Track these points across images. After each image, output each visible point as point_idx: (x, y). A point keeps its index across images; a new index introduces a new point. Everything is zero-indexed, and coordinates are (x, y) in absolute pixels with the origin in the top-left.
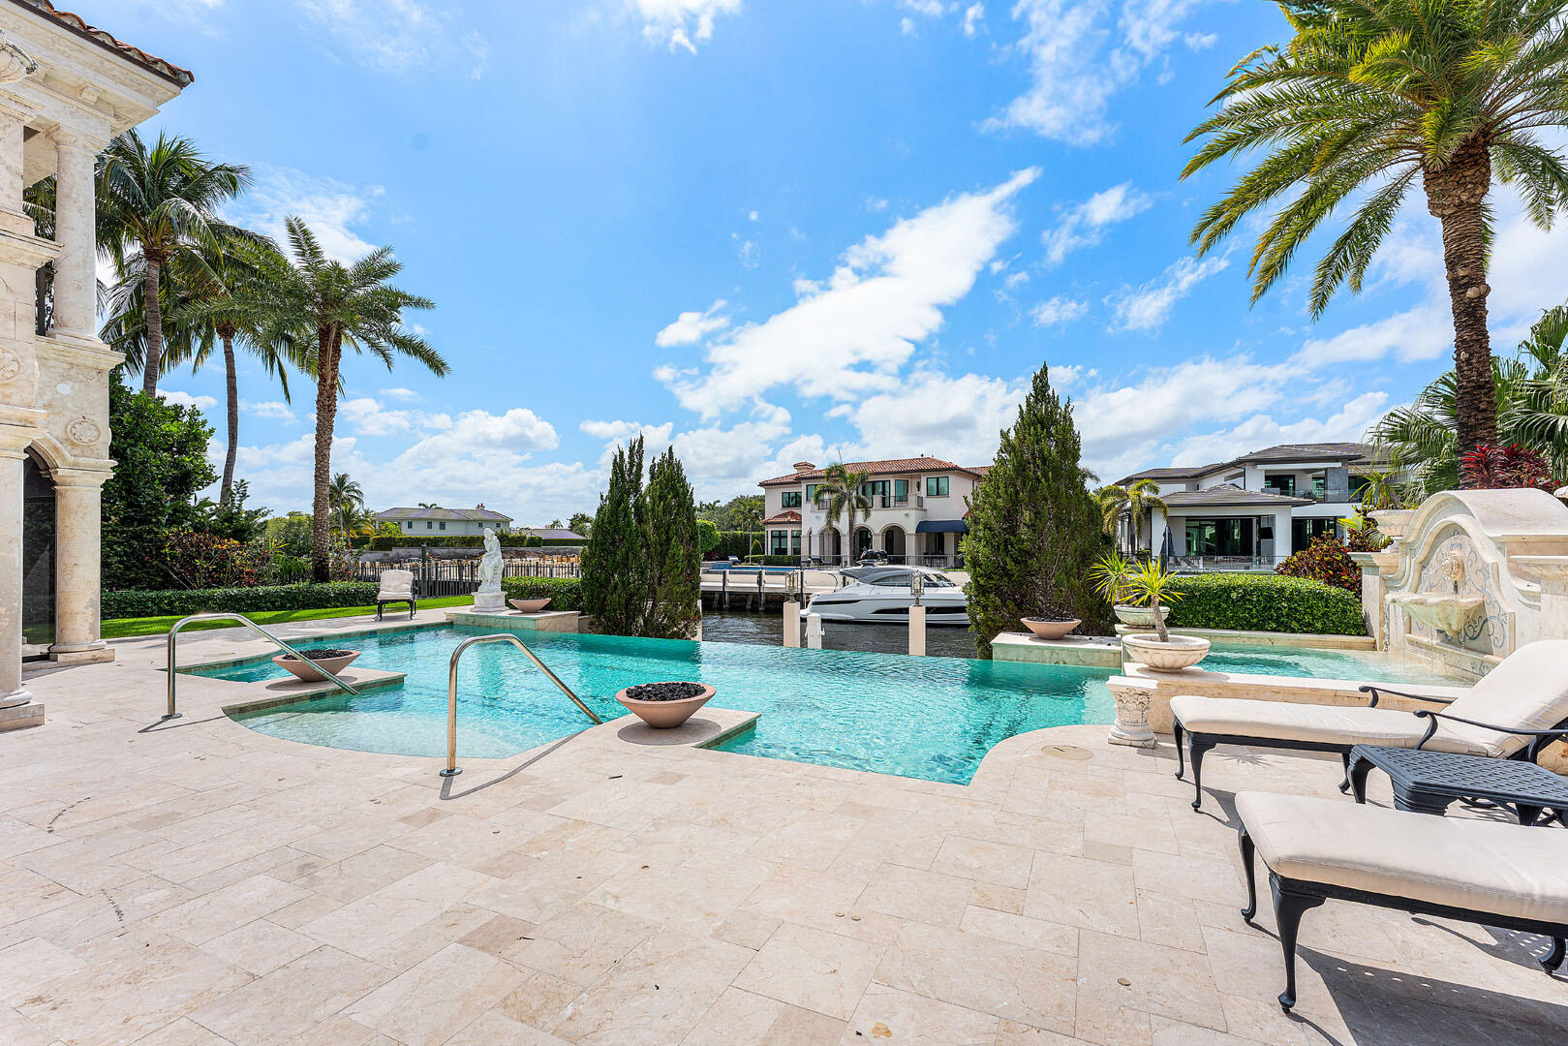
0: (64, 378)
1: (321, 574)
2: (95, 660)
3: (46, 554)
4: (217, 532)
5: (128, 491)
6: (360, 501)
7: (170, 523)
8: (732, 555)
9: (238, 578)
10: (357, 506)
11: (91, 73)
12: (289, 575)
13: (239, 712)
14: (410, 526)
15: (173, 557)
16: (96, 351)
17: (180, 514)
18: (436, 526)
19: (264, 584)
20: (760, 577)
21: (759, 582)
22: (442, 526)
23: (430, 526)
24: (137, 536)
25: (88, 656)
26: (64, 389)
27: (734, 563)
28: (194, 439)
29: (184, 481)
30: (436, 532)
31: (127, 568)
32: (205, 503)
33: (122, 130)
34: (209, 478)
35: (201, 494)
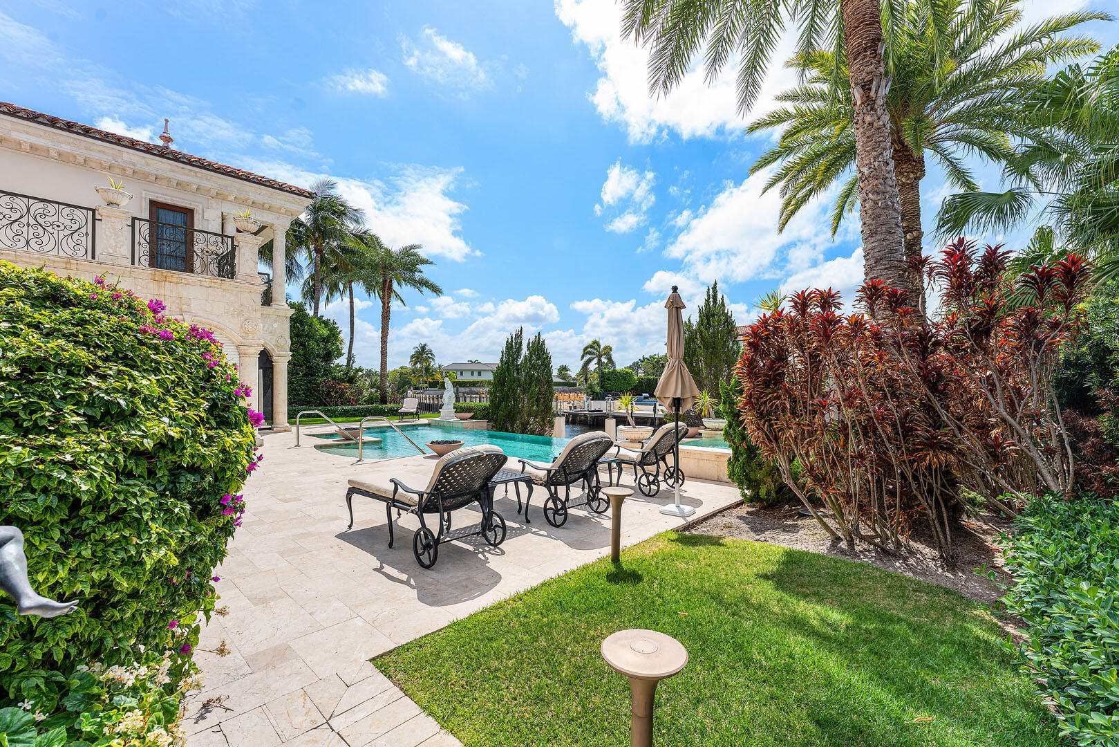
0: (276, 321)
1: (383, 400)
2: (285, 431)
3: (270, 390)
4: (342, 380)
5: (307, 362)
6: (433, 360)
7: (323, 375)
8: (646, 392)
9: (348, 402)
10: (432, 364)
11: (283, 202)
12: (371, 400)
13: (319, 447)
14: (462, 374)
15: (323, 391)
16: (285, 310)
17: (327, 372)
18: (476, 374)
19: (359, 404)
20: (655, 407)
21: (655, 411)
22: (479, 374)
23: (472, 374)
24: (310, 382)
25: (283, 429)
26: (275, 325)
27: (645, 398)
28: (334, 334)
29: (328, 356)
30: (476, 378)
31: (306, 396)
32: (338, 366)
33: (295, 218)
34: (340, 354)
35: (336, 361)
